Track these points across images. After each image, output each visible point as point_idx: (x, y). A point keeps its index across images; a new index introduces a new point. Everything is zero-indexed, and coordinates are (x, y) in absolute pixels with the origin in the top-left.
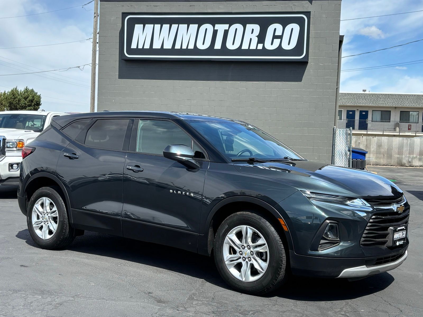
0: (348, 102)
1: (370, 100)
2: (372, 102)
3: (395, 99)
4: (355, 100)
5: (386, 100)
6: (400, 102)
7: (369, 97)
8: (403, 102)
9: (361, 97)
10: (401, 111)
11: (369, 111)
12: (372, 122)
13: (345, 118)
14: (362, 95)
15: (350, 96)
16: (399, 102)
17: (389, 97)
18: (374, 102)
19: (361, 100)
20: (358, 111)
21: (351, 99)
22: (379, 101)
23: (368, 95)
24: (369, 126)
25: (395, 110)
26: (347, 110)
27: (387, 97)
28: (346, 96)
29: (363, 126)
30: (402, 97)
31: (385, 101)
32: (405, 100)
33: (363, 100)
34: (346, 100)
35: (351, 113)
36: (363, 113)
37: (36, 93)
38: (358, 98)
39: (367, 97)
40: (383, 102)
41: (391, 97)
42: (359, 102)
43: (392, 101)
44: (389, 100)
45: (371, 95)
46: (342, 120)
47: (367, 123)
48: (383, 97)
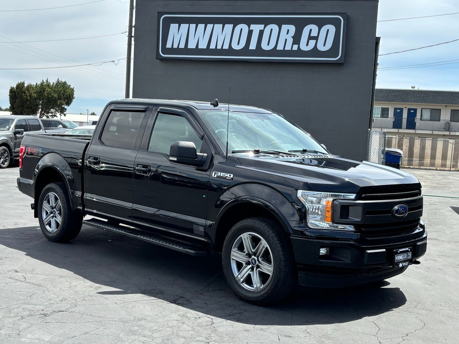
0: (395, 99)
1: (420, 98)
2: (421, 100)
3: (446, 96)
4: (403, 97)
5: (436, 97)
6: (451, 100)
7: (418, 94)
8: (454, 100)
9: (409, 94)
10: (451, 110)
11: (418, 110)
12: (420, 121)
13: (392, 116)
14: (411, 92)
15: (398, 93)
16: (449, 100)
17: (440, 95)
18: (424, 100)
19: (410, 98)
20: (406, 109)
21: (399, 96)
22: (428, 98)
23: (418, 92)
24: (417, 125)
25: (446, 108)
26: (394, 108)
27: (438, 95)
28: (394, 93)
29: (411, 125)
30: (453, 95)
31: (435, 99)
32: (455, 98)
33: (412, 97)
34: (393, 97)
35: (398, 111)
36: (411, 111)
37: (69, 86)
38: (406, 95)
39: (416, 94)
40: (433, 100)
41: (441, 95)
42: (407, 99)
43: (443, 99)
44: (439, 97)
45: (420, 93)
46: (389, 118)
47: (415, 121)
48: (433, 94)
